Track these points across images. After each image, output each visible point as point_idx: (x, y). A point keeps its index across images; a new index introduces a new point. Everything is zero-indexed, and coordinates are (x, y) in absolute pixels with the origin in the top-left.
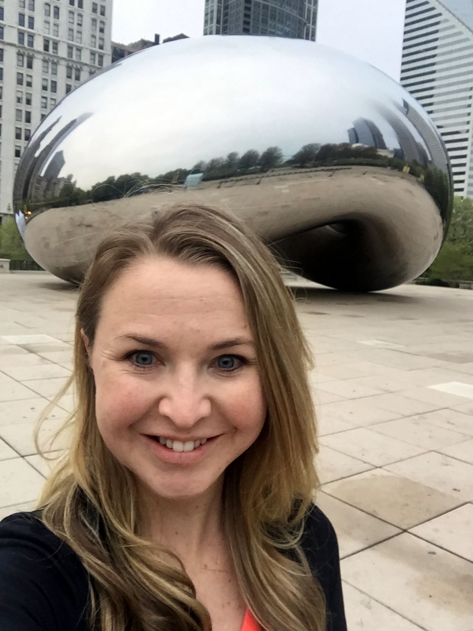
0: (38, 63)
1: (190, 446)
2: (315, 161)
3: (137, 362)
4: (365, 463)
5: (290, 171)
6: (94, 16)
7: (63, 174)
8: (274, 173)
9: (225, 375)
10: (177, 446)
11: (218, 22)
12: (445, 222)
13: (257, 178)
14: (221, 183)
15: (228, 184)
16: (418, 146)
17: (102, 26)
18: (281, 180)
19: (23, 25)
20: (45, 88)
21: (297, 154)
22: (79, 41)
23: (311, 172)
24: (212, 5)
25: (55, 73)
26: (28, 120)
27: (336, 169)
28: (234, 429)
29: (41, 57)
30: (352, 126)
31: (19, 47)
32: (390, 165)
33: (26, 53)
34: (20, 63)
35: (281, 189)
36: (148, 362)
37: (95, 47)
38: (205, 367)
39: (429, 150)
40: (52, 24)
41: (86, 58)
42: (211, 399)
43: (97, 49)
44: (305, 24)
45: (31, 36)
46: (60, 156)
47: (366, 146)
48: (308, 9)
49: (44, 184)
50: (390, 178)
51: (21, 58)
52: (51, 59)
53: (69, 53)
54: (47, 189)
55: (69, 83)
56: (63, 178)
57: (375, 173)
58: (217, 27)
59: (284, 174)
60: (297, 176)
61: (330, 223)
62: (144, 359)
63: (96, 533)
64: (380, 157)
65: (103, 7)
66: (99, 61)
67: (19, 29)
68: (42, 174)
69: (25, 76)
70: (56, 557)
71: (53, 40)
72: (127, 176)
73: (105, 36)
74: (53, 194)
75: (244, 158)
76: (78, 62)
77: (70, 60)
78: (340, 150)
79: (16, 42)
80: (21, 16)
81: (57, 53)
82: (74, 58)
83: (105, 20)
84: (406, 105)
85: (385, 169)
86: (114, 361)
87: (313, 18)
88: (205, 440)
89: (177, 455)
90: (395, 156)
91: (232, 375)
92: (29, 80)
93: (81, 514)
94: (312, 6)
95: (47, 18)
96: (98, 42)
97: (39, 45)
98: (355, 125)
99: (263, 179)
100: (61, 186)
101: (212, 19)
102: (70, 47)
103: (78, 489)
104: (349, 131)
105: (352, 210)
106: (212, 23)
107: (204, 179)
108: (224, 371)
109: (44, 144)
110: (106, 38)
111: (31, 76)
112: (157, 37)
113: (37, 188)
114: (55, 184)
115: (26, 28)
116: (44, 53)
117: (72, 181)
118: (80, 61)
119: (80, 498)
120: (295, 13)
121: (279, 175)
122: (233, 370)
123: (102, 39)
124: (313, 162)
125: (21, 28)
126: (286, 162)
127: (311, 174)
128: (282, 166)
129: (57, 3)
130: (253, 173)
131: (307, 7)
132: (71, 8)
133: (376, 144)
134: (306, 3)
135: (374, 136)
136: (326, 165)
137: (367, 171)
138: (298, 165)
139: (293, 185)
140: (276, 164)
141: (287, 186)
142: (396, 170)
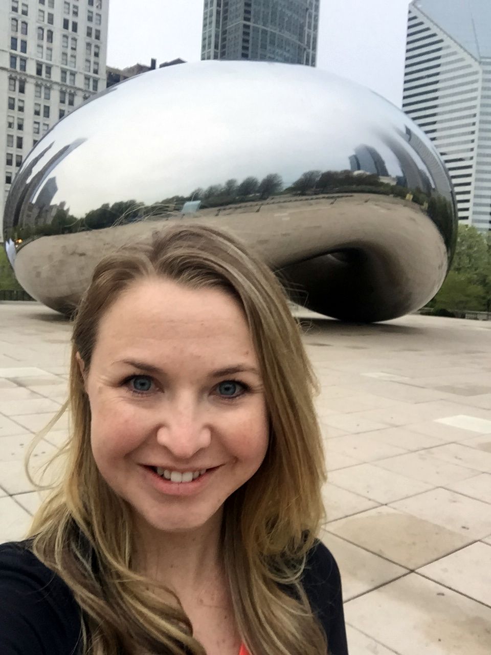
0: (30, 88)
1: (188, 477)
2: (316, 188)
3: (135, 387)
4: (370, 500)
5: (290, 199)
6: (88, 40)
7: (55, 201)
8: (273, 201)
9: (227, 402)
10: (175, 477)
11: (216, 47)
12: (449, 250)
13: (257, 205)
14: (220, 210)
15: (227, 212)
16: (420, 173)
17: (97, 50)
18: (281, 207)
19: (16, 50)
20: (37, 113)
21: (298, 181)
22: (73, 65)
23: (312, 199)
24: (210, 29)
25: (48, 97)
26: (20, 146)
27: (338, 197)
28: (234, 460)
29: (33, 81)
31: (10, 71)
32: (392, 193)
33: (18, 77)
34: (12, 88)
35: (282, 217)
36: (146, 387)
37: (89, 71)
38: (206, 395)
39: (432, 177)
40: (45, 47)
41: (80, 82)
42: (212, 429)
43: (91, 74)
44: (305, 49)
45: (24, 60)
46: (52, 183)
47: (368, 173)
48: (308, 35)
49: (36, 211)
50: (390, 205)
51: (12, 82)
52: (44, 83)
53: (62, 77)
54: (39, 216)
55: (63, 108)
56: (55, 206)
57: (377, 200)
58: (215, 52)
59: (285, 202)
60: (298, 203)
61: (332, 252)
62: (143, 384)
63: (88, 567)
64: (382, 184)
65: (98, 32)
66: (94, 86)
67: (11, 53)
68: (34, 201)
69: (16, 101)
70: (47, 589)
71: (46, 64)
72: (122, 203)
73: (100, 61)
74: (45, 221)
75: (242, 185)
76: (71, 87)
77: (64, 85)
78: (341, 177)
79: (8, 66)
80: (14, 41)
81: (50, 77)
82: (68, 82)
83: (99, 45)
84: (408, 132)
85: (387, 196)
86: (111, 387)
87: (313, 43)
88: (205, 471)
89: (175, 486)
90: (397, 183)
91: (233, 403)
92: (21, 104)
93: (73, 546)
94: (312, 31)
95: (40, 42)
96: (93, 67)
97: (31, 69)
98: (356, 152)
99: (263, 207)
100: (54, 213)
101: (210, 44)
102: (64, 72)
103: (70, 520)
104: (350, 158)
105: (353, 238)
106: (210, 48)
107: (202, 207)
108: (226, 398)
109: (36, 170)
110: (101, 63)
111: (23, 101)
112: (154, 62)
113: (29, 216)
114: (47, 211)
115: (18, 52)
116: (37, 78)
117: (65, 208)
118: (73, 86)
119: (72, 529)
120: (294, 39)
121: (279, 202)
122: (235, 397)
123: (96, 63)
124: (314, 189)
125: (13, 52)
126: (286, 189)
127: (312, 201)
128: (282, 193)
129: (50, 27)
130: (253, 200)
131: (306, 33)
132: (65, 32)
133: (378, 171)
134: (306, 28)
135: (375, 163)
136: (327, 193)
137: (369, 199)
138: (299, 192)
139: (293, 213)
140: (277, 192)
141: (287, 214)
142: (398, 198)
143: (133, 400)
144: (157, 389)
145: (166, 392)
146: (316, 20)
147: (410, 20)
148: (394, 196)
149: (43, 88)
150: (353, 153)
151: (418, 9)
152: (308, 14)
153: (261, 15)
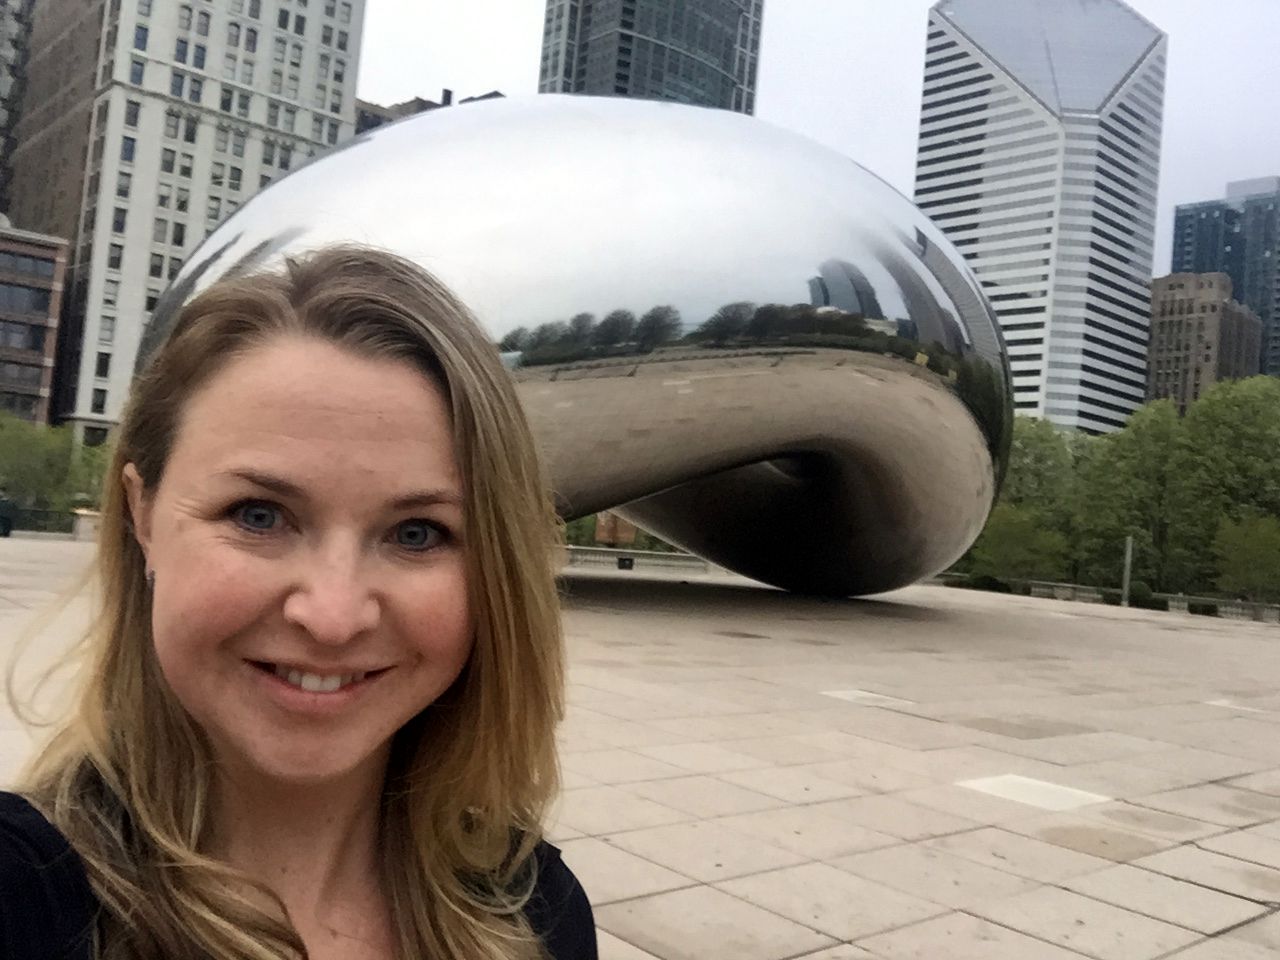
0: (206, 132)
1: (333, 683)
2: (746, 335)
3: (246, 521)
5: (694, 353)
6: (325, 49)
8: (664, 356)
9: (412, 557)
10: (310, 682)
11: (568, 73)
12: (997, 462)
13: (631, 363)
14: (559, 370)
15: (569, 374)
16: (944, 315)
17: (339, 69)
18: (677, 369)
19: (184, 62)
20: (217, 180)
21: (710, 321)
22: (292, 93)
23: (736, 356)
24: (558, 40)
25: (239, 152)
26: (179, 240)
27: (785, 353)
28: (417, 658)
30: (820, 275)
31: (172, 100)
32: (890, 350)
33: (185, 113)
34: (172, 132)
35: (675, 386)
36: (267, 523)
37: (323, 107)
39: (965, 324)
40: (240, 61)
41: (304, 126)
42: (382, 600)
43: (327, 112)
44: (734, 84)
45: (198, 81)
47: (844, 312)
48: (740, 58)
50: (890, 375)
51: (173, 121)
53: (270, 116)
55: (267, 172)
57: (861, 363)
58: (565, 82)
59: (684, 359)
60: (708, 363)
61: (771, 456)
62: (259, 518)
64: (870, 332)
65: (344, 35)
66: (330, 135)
67: (174, 68)
69: (178, 156)
71: (241, 89)
73: (345, 87)
75: (605, 324)
76: (287, 135)
77: (273, 131)
78: (793, 316)
79: (166, 90)
80: (182, 45)
81: (246, 115)
82: (281, 126)
83: (346, 60)
84: (922, 239)
85: (880, 356)
86: (200, 520)
87: (750, 72)
88: (362, 676)
89: (308, 698)
90: (898, 332)
91: (423, 559)
92: (187, 162)
94: (748, 52)
95: (232, 50)
96: (330, 99)
97: (211, 98)
99: (641, 367)
101: (555, 67)
102: (274, 106)
104: (812, 283)
105: (814, 431)
106: (555, 74)
107: (526, 363)
108: (409, 550)
110: (345, 91)
111: (191, 157)
112: (447, 97)
115: (189, 66)
116: (222, 115)
118: (291, 133)
120: (714, 64)
121: (673, 360)
122: (426, 549)
123: (338, 93)
124: (740, 338)
125: (180, 65)
126: (688, 335)
127: (735, 360)
128: (680, 343)
129: (253, 23)
130: (622, 354)
131: (738, 54)
132: (282, 33)
133: (863, 310)
134: (737, 46)
135: (858, 293)
136: (765, 345)
137: (845, 360)
138: (712, 342)
139: (699, 381)
140: (670, 340)
141: (688, 382)
142: (901, 360)
143: (241, 543)
144: (290, 526)
145: (305, 532)
146: (757, 32)
147: (931, 36)
148: (893, 357)
149: (231, 135)
150: (815, 273)
151: (947, 19)
152: (741, 20)
153: (654, 21)
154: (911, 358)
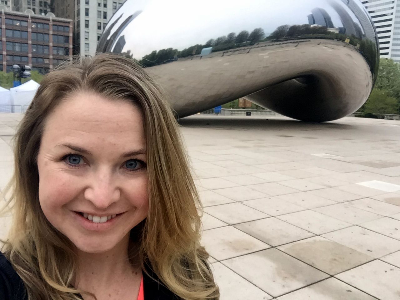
2: (286, 36)
3: (70, 162)
4: (309, 232)
5: (269, 44)
8: (258, 46)
9: (131, 173)
10: (96, 219)
12: (374, 75)
13: (248, 49)
14: (224, 52)
15: (229, 53)
16: (355, 25)
18: (263, 50)
21: (274, 32)
23: (283, 44)
26: (105, 17)
27: (300, 42)
28: (135, 208)
30: (312, 14)
32: (336, 38)
35: (264, 55)
38: (118, 168)
39: (363, 28)
42: (121, 190)
46: (122, 39)
47: (320, 26)
50: (337, 47)
57: (326, 43)
59: (265, 46)
60: (274, 47)
62: (75, 160)
64: (329, 33)
68: (112, 51)
72: (164, 50)
75: (239, 36)
78: (302, 29)
85: (333, 41)
86: (53, 162)
88: (115, 215)
89: (95, 225)
90: (339, 32)
91: (136, 174)
98: (312, 12)
99: (251, 49)
104: (309, 17)
105: (310, 68)
107: (213, 51)
109: (113, 31)
117: (130, 54)
121: (262, 47)
124: (284, 37)
126: (267, 38)
128: (264, 41)
130: (245, 46)
133: (327, 24)
135: (325, 19)
136: (293, 39)
137: (321, 43)
138: (275, 39)
139: (271, 53)
140: (260, 40)
141: (267, 54)
142: (340, 41)
143: (69, 170)
144: (86, 163)
148: (338, 40)
150: (310, 13)
154: (343, 41)
